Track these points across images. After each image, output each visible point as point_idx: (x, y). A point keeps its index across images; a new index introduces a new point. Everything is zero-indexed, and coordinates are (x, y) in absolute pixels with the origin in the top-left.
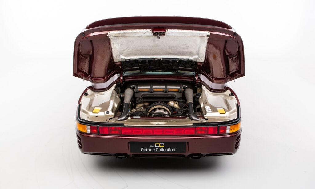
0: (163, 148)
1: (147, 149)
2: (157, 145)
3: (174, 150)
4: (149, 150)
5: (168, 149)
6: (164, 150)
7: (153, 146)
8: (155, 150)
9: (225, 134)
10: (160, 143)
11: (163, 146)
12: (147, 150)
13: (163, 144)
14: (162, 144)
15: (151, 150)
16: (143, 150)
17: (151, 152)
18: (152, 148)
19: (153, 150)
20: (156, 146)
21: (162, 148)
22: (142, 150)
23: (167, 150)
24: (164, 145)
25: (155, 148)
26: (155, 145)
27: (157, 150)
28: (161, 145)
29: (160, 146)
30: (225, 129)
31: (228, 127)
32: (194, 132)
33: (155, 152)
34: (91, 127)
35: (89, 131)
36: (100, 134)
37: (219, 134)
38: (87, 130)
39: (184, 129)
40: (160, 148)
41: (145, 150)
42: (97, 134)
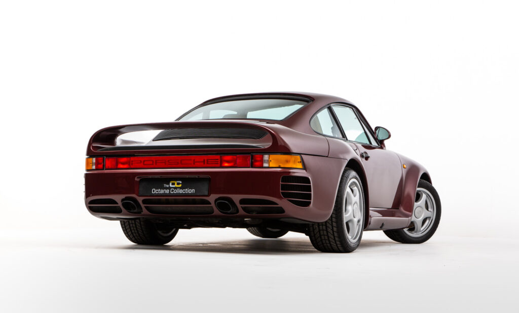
0: (180, 188)
2: (173, 184)
4: (162, 191)
5: (186, 190)
6: (181, 191)
7: (168, 186)
8: (170, 191)
10: (176, 181)
11: (180, 186)
12: (160, 191)
13: (181, 182)
14: (178, 182)
15: (165, 191)
16: (155, 191)
17: (164, 195)
18: (166, 188)
19: (167, 191)
20: (171, 186)
21: (178, 188)
22: (154, 191)
23: (184, 191)
24: (181, 184)
25: (170, 188)
26: (171, 184)
27: (172, 191)
28: (178, 184)
29: (176, 186)
30: (262, 161)
31: (266, 157)
32: (219, 163)
33: (169, 195)
34: (96, 160)
35: (94, 167)
36: (106, 169)
37: (252, 167)
38: (92, 165)
39: (206, 157)
40: (176, 188)
41: (157, 191)
42: (103, 169)
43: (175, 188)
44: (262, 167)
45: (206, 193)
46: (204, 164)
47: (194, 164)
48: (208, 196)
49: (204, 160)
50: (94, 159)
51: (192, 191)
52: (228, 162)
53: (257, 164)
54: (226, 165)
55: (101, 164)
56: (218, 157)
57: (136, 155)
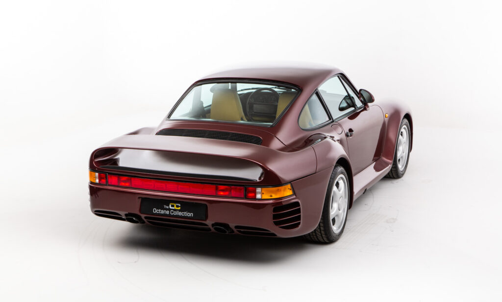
0: (180, 211)
1: (160, 210)
2: (173, 206)
4: (163, 212)
5: (185, 213)
6: (180, 214)
7: (168, 207)
8: (170, 213)
9: (255, 199)
10: (175, 203)
11: (179, 208)
12: (161, 212)
13: (180, 205)
14: (178, 204)
15: (165, 212)
16: (155, 211)
17: (165, 215)
18: (167, 209)
19: (167, 212)
20: (171, 207)
21: (178, 210)
22: (155, 210)
23: (183, 214)
25: (169, 210)
27: (172, 212)
28: (177, 206)
29: (175, 208)
30: (255, 193)
31: (259, 190)
32: (215, 191)
33: (169, 215)
34: (99, 175)
35: (97, 181)
36: (109, 185)
37: (246, 198)
38: (96, 179)
39: (203, 186)
40: (175, 210)
41: (158, 211)
42: (106, 185)
45: (204, 218)
48: (206, 220)
50: (97, 174)
51: (191, 215)
52: (222, 191)
53: (251, 195)
54: (222, 193)
55: (103, 178)
56: (213, 186)
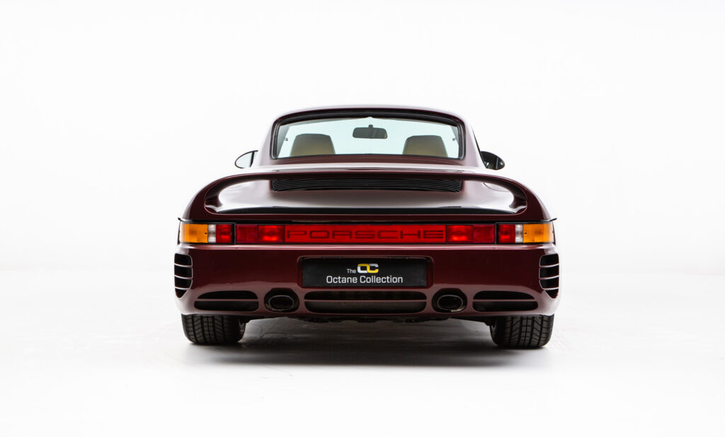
0: (377, 275)
1: (339, 278)
2: (363, 268)
3: (400, 279)
4: (345, 280)
5: (388, 278)
6: (378, 280)
7: (354, 271)
8: (359, 280)
10: (368, 263)
11: (377, 271)
12: (341, 280)
13: (377, 266)
14: (373, 265)
15: (349, 280)
16: (331, 280)
17: (349, 285)
18: (352, 275)
19: (354, 280)
20: (360, 271)
21: (374, 274)
22: (329, 279)
23: (384, 280)
24: (377, 268)
25: (358, 275)
26: (359, 269)
27: (363, 279)
28: (372, 268)
29: (369, 271)
30: (513, 233)
31: (519, 228)
32: (444, 236)
33: (358, 286)
34: (215, 228)
35: (212, 240)
36: (238, 244)
37: (498, 243)
38: (208, 237)
39: (422, 228)
40: (368, 275)
41: (335, 280)
42: (231, 243)
43: (368, 273)
44: (514, 243)
45: (424, 283)
46: (419, 237)
47: (402, 237)
48: (428, 286)
49: (419, 232)
50: (212, 227)
51: (398, 280)
52: (458, 234)
54: (455, 239)
55: (225, 232)
56: (442, 227)
57: (294, 221)
